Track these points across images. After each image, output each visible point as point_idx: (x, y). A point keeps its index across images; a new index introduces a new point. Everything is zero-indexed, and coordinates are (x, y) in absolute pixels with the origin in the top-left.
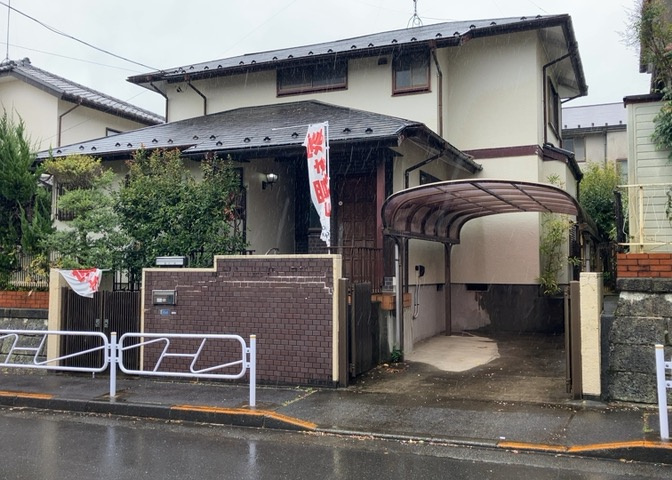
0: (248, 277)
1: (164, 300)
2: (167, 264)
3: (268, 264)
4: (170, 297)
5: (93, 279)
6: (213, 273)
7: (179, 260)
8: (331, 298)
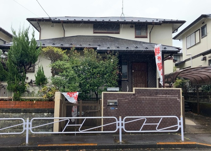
0: (148, 96)
1: (113, 104)
2: (112, 90)
3: (156, 91)
4: (116, 103)
5: (75, 96)
6: (133, 94)
7: (118, 89)
8: (180, 103)
